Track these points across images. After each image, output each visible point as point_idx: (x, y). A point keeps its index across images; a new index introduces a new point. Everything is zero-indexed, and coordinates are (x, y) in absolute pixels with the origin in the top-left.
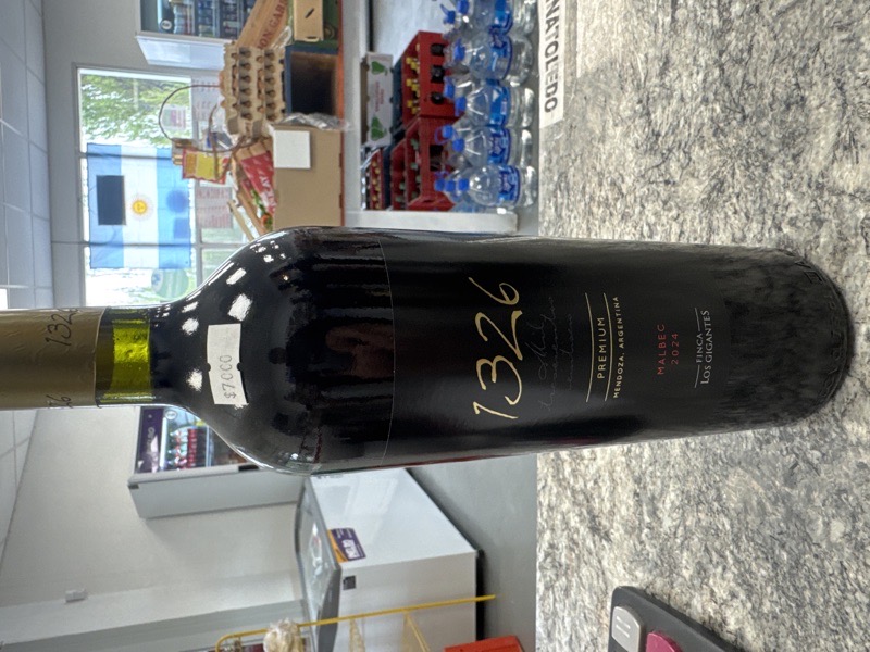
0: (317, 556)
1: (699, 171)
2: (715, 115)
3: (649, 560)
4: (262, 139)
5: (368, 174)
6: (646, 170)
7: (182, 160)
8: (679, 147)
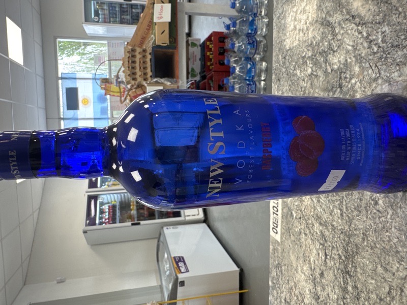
0: (166, 265)
4: (140, 86)
7: (105, 88)
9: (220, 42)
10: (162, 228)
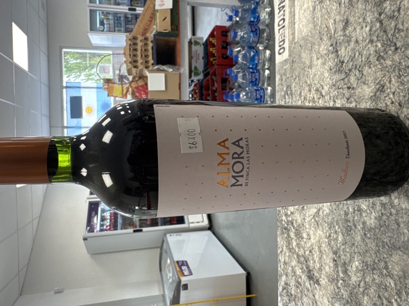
0: (169, 273)
1: (368, 80)
2: (377, 49)
3: (343, 298)
4: (143, 77)
5: (193, 93)
6: (336, 82)
7: (107, 88)
8: (356, 68)
9: (223, 36)
10: (165, 235)
